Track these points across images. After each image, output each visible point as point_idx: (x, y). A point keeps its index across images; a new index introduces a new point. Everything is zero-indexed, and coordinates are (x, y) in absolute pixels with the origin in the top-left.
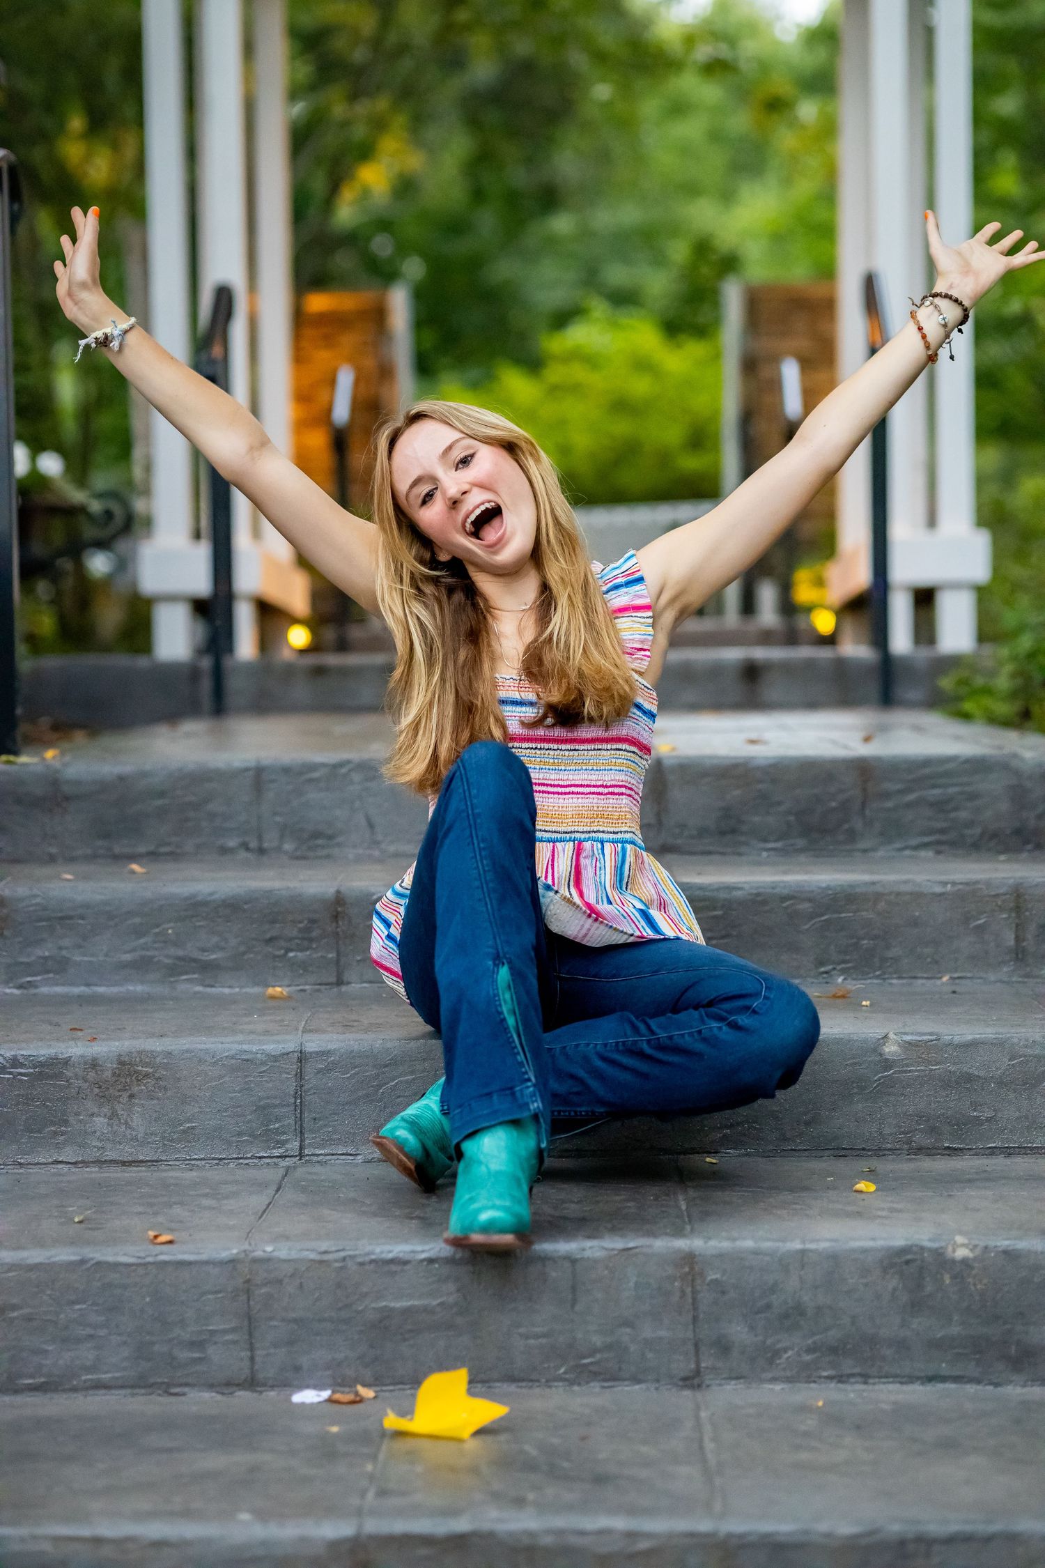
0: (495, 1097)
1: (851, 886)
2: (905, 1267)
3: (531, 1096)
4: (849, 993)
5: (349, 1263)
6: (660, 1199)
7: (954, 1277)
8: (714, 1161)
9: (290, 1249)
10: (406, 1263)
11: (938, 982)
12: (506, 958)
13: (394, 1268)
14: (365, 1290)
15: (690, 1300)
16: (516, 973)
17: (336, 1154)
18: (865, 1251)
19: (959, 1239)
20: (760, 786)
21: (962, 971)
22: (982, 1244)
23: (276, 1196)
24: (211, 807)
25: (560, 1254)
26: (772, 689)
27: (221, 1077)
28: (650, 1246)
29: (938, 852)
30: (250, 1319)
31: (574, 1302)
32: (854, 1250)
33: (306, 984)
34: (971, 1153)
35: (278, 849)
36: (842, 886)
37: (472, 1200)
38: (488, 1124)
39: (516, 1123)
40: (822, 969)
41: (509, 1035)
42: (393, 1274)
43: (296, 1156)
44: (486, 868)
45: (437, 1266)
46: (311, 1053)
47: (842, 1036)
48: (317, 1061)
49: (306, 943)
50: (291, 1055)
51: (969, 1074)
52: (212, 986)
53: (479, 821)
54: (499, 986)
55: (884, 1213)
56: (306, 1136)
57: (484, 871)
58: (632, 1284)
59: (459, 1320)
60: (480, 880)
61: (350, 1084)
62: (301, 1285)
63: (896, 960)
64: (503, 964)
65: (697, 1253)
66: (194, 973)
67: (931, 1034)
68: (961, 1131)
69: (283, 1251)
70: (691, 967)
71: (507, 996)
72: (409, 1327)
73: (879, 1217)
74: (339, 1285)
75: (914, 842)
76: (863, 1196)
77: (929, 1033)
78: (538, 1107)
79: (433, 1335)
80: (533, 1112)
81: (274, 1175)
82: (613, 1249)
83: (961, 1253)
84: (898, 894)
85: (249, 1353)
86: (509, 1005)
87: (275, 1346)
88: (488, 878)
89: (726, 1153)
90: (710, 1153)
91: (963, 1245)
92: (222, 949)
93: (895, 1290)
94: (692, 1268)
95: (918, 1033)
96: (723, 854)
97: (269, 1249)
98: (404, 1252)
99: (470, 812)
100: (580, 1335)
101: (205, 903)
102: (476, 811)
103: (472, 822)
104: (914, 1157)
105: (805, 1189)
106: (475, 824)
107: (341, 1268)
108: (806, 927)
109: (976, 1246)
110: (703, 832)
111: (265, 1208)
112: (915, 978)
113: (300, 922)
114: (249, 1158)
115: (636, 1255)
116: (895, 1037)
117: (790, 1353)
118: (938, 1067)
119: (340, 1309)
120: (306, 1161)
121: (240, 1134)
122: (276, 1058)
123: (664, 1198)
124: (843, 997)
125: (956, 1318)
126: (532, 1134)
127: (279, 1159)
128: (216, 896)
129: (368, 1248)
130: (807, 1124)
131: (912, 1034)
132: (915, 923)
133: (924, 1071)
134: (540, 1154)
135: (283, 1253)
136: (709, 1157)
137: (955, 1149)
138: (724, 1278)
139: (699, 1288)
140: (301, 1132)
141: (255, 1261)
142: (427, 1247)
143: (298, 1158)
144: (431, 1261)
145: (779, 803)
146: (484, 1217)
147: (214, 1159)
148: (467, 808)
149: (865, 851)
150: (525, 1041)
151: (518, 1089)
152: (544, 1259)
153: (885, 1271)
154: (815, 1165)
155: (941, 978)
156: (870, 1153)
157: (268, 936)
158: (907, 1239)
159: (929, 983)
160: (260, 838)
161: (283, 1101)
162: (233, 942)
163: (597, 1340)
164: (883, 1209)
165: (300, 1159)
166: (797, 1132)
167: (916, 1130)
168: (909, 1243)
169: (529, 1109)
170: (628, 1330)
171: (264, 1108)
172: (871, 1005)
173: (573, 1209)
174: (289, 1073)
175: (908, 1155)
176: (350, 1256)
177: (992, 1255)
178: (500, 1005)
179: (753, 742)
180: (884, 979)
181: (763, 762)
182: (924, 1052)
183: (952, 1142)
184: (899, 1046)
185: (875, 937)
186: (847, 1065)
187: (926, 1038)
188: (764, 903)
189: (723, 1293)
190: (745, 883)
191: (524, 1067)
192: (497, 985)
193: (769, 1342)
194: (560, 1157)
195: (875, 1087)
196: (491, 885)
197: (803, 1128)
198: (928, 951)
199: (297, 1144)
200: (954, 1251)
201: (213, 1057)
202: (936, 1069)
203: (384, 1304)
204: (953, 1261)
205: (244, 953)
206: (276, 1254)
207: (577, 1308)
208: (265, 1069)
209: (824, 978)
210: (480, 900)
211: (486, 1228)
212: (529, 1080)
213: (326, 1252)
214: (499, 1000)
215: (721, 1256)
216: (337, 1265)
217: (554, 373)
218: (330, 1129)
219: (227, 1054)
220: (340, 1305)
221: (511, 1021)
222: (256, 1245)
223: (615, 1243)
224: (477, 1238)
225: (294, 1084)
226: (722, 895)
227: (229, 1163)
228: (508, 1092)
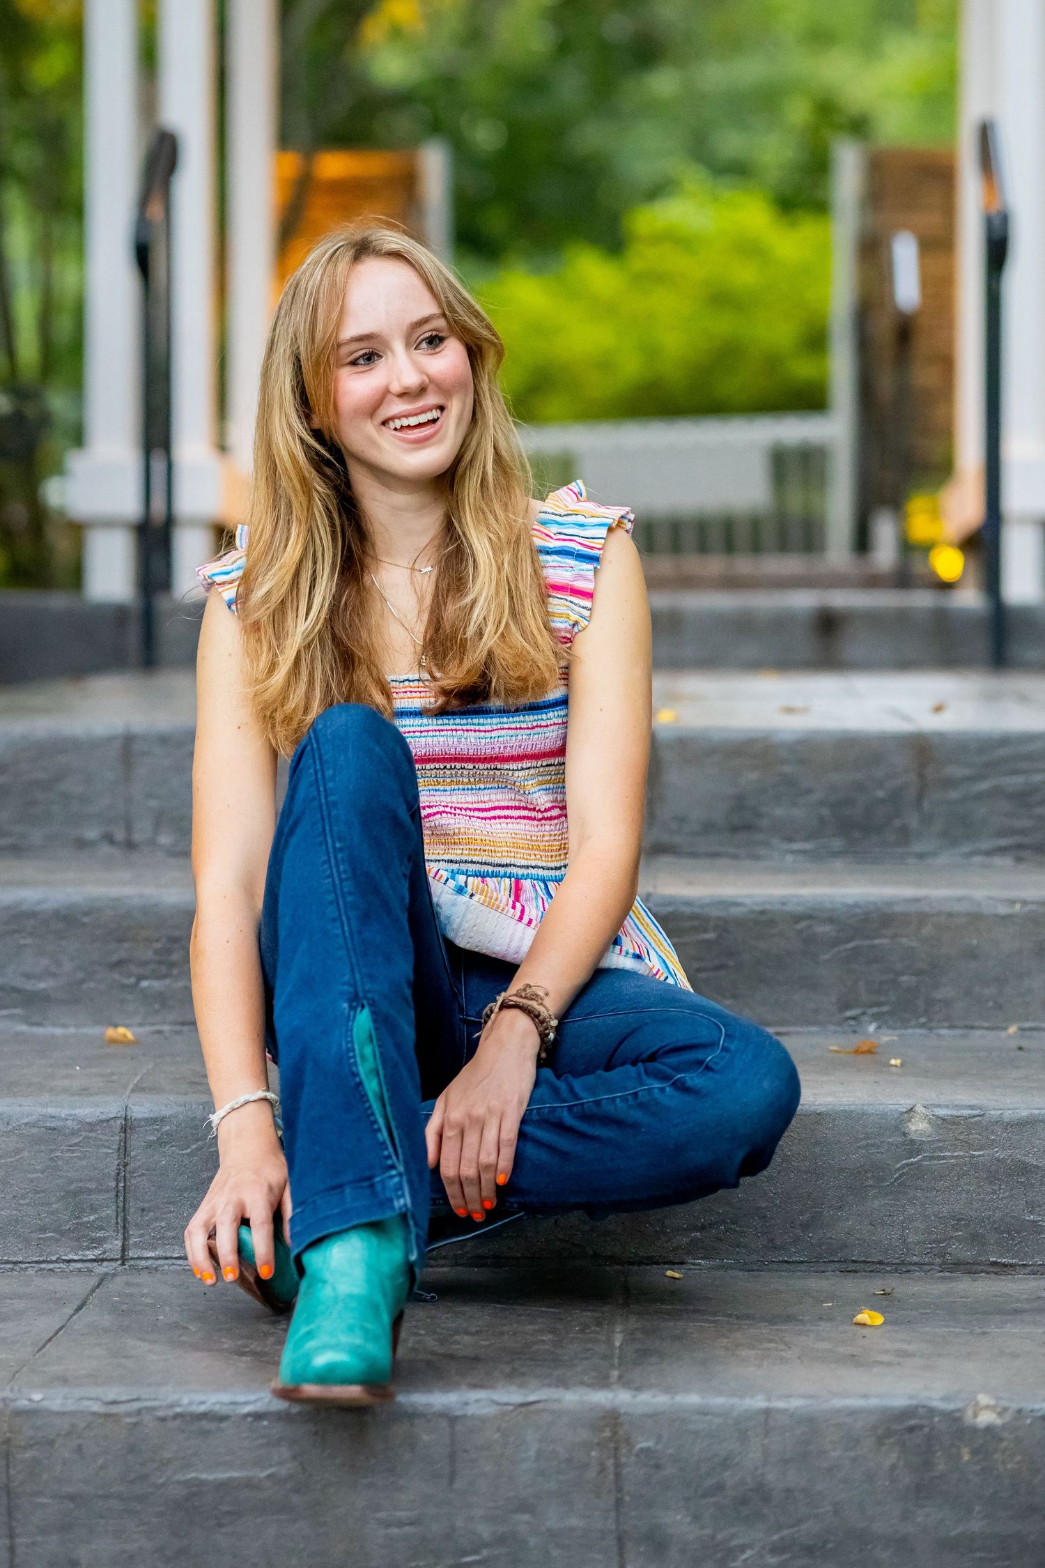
0: (348, 1191)
1: (889, 903)
2: (906, 1436)
3: (397, 1190)
4: (874, 1047)
5: (147, 1418)
6: (587, 1331)
7: (974, 1452)
8: (677, 1275)
9: (65, 1398)
10: (223, 1418)
11: (1003, 1034)
12: (367, 999)
13: (205, 1424)
14: (167, 1455)
15: (611, 1477)
16: (380, 1020)
17: (171, 1258)
18: (853, 1412)
19: (983, 1399)
20: (787, 769)
21: (1034, 1020)
22: (1014, 1406)
23: (75, 1317)
24: (65, 786)
25: (434, 1409)
26: (853, 646)
27: (19, 1151)
28: (558, 1401)
29: (1019, 860)
30: (9, 1493)
31: (452, 1477)
32: (838, 1411)
33: (164, 1023)
34: (1027, 1271)
35: (152, 843)
36: (875, 903)
37: (310, 1335)
38: (337, 1229)
39: (376, 1227)
40: (849, 1013)
41: (367, 1105)
42: (205, 1433)
43: (116, 1260)
44: (344, 876)
45: (265, 1423)
46: (140, 1120)
47: (853, 1108)
48: (147, 1131)
49: (163, 969)
50: (112, 1123)
51: (1023, 1163)
52: (38, 1024)
53: (334, 812)
54: (355, 1039)
55: (886, 1358)
56: (131, 1233)
57: (340, 880)
58: (532, 1453)
59: (295, 1499)
60: (335, 892)
61: (190, 1162)
62: (79, 1449)
63: (947, 1003)
64: (363, 1007)
65: (622, 1411)
66: (15, 1007)
67: (972, 1107)
68: (1013, 1239)
69: (55, 1400)
70: (633, 1008)
71: (368, 1050)
72: (226, 1508)
73: (881, 1363)
74: (132, 1449)
75: (986, 845)
76: (865, 1331)
77: (969, 1106)
78: (405, 1205)
79: (259, 1520)
80: (397, 1211)
81: (79, 1286)
82: (506, 1404)
83: (986, 1418)
84: (950, 915)
85: (7, 1541)
86: (370, 1063)
87: (43, 1531)
88: (346, 890)
89: (694, 1264)
90: (674, 1263)
91: (987, 1407)
92: (54, 975)
93: (893, 1467)
94: (615, 1433)
95: (956, 1106)
96: (735, 857)
97: (37, 1397)
98: (222, 1403)
99: (323, 800)
100: (459, 1524)
101: (32, 914)
102: (331, 798)
103: (325, 813)
104: (949, 1274)
105: (789, 1319)
106: (329, 815)
107: (135, 1424)
108: (827, 957)
109: (1005, 1410)
110: (708, 828)
111: (51, 1334)
112: (972, 1028)
113: (158, 941)
114: (55, 1262)
115: (538, 1412)
116: (924, 1110)
117: (748, 1553)
118: (981, 1153)
119: (133, 1482)
120: (130, 1266)
121: (43, 1229)
122: (91, 1126)
123: (593, 1328)
124: (870, 1052)
125: (977, 1508)
126: (399, 1242)
127: (95, 1264)
128: (43, 907)
129: (173, 1397)
130: (805, 1226)
131: (947, 1106)
132: (972, 954)
133: (962, 1157)
134: (410, 1269)
135: (56, 1404)
136: (672, 1270)
137: (1005, 1265)
138: (659, 1447)
139: (623, 1460)
140: (124, 1227)
141: (18, 1413)
142: (252, 1397)
143: (119, 1262)
144: (258, 1416)
145: (809, 791)
146: (321, 1360)
147: (8, 1262)
148: (319, 795)
149: (922, 856)
150: (392, 1111)
151: (378, 1179)
152: (412, 1416)
153: (880, 1441)
154: (815, 1283)
155: (1005, 1029)
156: (889, 1268)
157: (115, 958)
158: (911, 1398)
159: (991, 1035)
160: (129, 828)
161: (101, 1185)
162: (68, 966)
163: (485, 1531)
164: (887, 1352)
165: (123, 1264)
166: (791, 1237)
167: (952, 1237)
168: (914, 1402)
169: (393, 1208)
170: (526, 1517)
171: (75, 1194)
172: (902, 1065)
173: (464, 1344)
174: (109, 1148)
175: (941, 1271)
176: (146, 1408)
177: (1029, 1421)
178: (355, 1064)
179: (789, 710)
180: (930, 1029)
181: (788, 737)
182: (962, 1132)
183: (1001, 1256)
184: (930, 1123)
185: (919, 973)
186: (859, 1147)
187: (966, 1112)
188: (772, 923)
189: (658, 1467)
190: (747, 896)
191: (386, 1148)
192: (352, 1036)
193: (719, 1537)
194: (471, 1266)
195: (896, 1180)
196: (350, 899)
197: (798, 1231)
198: (989, 991)
199: (119, 1243)
200: (975, 1416)
201: (8, 1124)
202: (979, 1156)
203: (193, 1475)
204: (974, 1430)
205: (83, 981)
206: (46, 1404)
207: (456, 1486)
208: (77, 1141)
209: (850, 1026)
210: (334, 920)
211: (325, 1377)
212: (393, 1167)
213: (114, 1403)
214: (354, 1057)
215: (654, 1416)
216: (129, 1420)
217: (642, 257)
218: (163, 1224)
219: (26, 1121)
220: (133, 1476)
221: (371, 1086)
222: (19, 1390)
223: (512, 1395)
224: (311, 1390)
225: (116, 1162)
226: (715, 913)
227: (27, 1268)
228: (365, 1184)
